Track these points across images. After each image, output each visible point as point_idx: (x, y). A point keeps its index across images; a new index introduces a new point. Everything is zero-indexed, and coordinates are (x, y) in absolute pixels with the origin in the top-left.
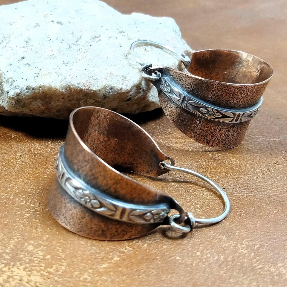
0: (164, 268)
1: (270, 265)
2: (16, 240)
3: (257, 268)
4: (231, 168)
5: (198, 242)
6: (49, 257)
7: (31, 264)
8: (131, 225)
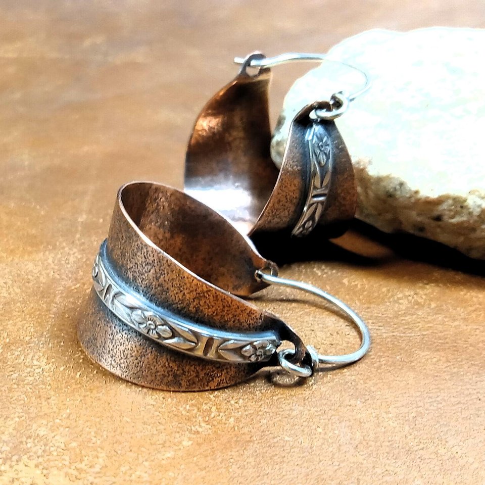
0: (267, 454)
1: (437, 443)
2: (17, 419)
3: (416, 448)
4: (355, 293)
5: (316, 411)
6: (74, 444)
7: (47, 458)
8: (220, 365)
